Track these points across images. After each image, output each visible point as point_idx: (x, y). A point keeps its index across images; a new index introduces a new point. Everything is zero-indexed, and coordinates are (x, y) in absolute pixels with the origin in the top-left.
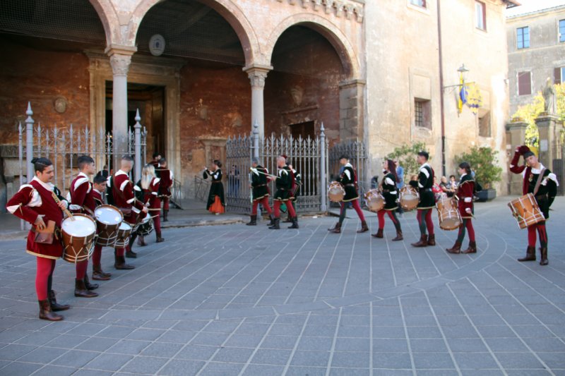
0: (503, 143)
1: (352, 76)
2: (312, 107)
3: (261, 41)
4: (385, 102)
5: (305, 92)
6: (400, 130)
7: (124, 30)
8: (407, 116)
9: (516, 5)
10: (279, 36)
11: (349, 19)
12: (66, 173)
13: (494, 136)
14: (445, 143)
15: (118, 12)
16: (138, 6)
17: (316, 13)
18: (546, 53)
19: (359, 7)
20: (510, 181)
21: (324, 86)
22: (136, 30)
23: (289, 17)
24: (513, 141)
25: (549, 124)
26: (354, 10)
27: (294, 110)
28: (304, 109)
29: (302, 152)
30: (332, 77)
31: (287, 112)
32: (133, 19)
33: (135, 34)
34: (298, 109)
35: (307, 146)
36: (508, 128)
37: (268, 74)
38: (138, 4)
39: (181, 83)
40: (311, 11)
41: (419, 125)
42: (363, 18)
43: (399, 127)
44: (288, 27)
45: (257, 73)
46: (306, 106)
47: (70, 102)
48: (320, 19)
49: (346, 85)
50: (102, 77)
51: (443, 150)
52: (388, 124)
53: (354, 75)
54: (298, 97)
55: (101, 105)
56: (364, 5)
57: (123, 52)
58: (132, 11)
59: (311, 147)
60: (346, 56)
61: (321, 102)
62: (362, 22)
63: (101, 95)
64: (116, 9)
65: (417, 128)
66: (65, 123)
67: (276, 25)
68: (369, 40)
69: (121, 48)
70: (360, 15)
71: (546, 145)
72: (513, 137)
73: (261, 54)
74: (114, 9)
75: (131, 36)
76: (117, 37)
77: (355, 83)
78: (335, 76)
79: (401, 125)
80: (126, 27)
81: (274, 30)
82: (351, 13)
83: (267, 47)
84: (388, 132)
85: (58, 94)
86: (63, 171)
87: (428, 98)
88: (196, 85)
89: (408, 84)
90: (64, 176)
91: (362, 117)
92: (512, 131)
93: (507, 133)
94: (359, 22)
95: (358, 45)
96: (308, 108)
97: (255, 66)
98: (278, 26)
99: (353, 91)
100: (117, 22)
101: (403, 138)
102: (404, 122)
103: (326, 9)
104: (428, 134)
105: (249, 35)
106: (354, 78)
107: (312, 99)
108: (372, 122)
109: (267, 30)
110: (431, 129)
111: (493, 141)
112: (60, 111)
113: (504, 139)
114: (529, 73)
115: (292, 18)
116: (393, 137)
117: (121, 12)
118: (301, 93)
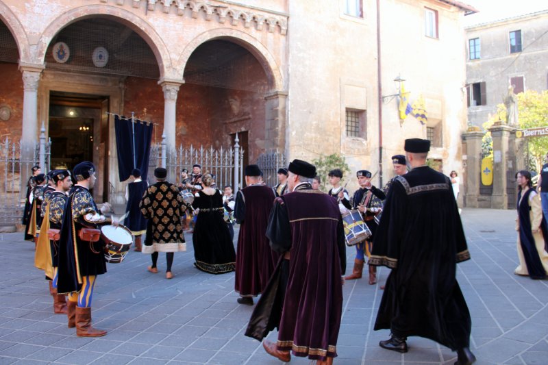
0: (458, 153)
1: (275, 88)
2: (247, 117)
3: (174, 56)
4: (310, 113)
5: (242, 102)
6: (327, 141)
7: (33, 50)
8: (336, 127)
9: (474, 12)
10: (192, 50)
11: (271, 32)
12: (8, 177)
13: (447, 147)
14: (383, 153)
15: (28, 33)
16: (48, 27)
17: (234, 27)
18: (539, 58)
19: (282, 20)
20: (466, 193)
21: (256, 97)
22: (46, 49)
23: (205, 32)
24: (469, 151)
25: (501, 135)
26: (277, 23)
27: (233, 120)
28: (241, 118)
29: (214, 162)
30: (262, 88)
31: (227, 122)
32: (43, 39)
33: (44, 52)
34: (236, 119)
35: (219, 157)
36: (464, 138)
37: (181, 87)
38: (47, 25)
39: (125, 92)
40: (230, 26)
41: (355, 136)
42: (287, 31)
43: (326, 138)
44: (203, 42)
45: (168, 87)
46: (242, 116)
47: (15, 111)
48: (239, 33)
49: (269, 97)
50: (46, 87)
51: (380, 161)
52: (314, 135)
53: (277, 87)
54: (236, 106)
55: (44, 113)
56: (288, 18)
57: (32, 69)
58: (42, 32)
59: (224, 157)
60: (269, 69)
61: (253, 111)
62: (287, 34)
63: (44, 105)
64: (26, 30)
65: (350, 139)
66: (9, 130)
67: (190, 41)
68: (293, 52)
69: (29, 66)
70: (284, 28)
71: (500, 156)
72: (468, 147)
73: (173, 68)
74: (24, 30)
75: (40, 54)
76: (26, 56)
77: (277, 95)
78: (264, 87)
79: (330, 135)
80: (36, 46)
81: (188, 45)
82: (273, 26)
83: (179, 62)
84: (313, 143)
85: (3, 103)
86: (5, 175)
87: (364, 109)
88: (141, 94)
89: (338, 95)
90: (7, 179)
91: (284, 128)
92: (468, 141)
93: (463, 143)
94: (283, 35)
95: (282, 57)
96: (243, 118)
97: (166, 80)
98: (192, 41)
99: (275, 102)
100: (26, 42)
101: (331, 148)
102: (333, 133)
103: (245, 23)
104: (362, 144)
105: (160, 51)
106: (276, 90)
107: (247, 109)
108: (294, 133)
109: (179, 46)
110: (366, 139)
111: (445, 151)
112: (4, 119)
113: (459, 149)
114: (522, 78)
115: (207, 33)
116: (319, 148)
117: (31, 33)
118: (238, 103)
